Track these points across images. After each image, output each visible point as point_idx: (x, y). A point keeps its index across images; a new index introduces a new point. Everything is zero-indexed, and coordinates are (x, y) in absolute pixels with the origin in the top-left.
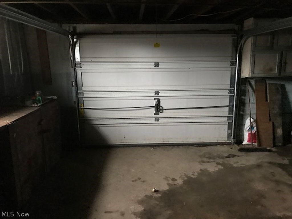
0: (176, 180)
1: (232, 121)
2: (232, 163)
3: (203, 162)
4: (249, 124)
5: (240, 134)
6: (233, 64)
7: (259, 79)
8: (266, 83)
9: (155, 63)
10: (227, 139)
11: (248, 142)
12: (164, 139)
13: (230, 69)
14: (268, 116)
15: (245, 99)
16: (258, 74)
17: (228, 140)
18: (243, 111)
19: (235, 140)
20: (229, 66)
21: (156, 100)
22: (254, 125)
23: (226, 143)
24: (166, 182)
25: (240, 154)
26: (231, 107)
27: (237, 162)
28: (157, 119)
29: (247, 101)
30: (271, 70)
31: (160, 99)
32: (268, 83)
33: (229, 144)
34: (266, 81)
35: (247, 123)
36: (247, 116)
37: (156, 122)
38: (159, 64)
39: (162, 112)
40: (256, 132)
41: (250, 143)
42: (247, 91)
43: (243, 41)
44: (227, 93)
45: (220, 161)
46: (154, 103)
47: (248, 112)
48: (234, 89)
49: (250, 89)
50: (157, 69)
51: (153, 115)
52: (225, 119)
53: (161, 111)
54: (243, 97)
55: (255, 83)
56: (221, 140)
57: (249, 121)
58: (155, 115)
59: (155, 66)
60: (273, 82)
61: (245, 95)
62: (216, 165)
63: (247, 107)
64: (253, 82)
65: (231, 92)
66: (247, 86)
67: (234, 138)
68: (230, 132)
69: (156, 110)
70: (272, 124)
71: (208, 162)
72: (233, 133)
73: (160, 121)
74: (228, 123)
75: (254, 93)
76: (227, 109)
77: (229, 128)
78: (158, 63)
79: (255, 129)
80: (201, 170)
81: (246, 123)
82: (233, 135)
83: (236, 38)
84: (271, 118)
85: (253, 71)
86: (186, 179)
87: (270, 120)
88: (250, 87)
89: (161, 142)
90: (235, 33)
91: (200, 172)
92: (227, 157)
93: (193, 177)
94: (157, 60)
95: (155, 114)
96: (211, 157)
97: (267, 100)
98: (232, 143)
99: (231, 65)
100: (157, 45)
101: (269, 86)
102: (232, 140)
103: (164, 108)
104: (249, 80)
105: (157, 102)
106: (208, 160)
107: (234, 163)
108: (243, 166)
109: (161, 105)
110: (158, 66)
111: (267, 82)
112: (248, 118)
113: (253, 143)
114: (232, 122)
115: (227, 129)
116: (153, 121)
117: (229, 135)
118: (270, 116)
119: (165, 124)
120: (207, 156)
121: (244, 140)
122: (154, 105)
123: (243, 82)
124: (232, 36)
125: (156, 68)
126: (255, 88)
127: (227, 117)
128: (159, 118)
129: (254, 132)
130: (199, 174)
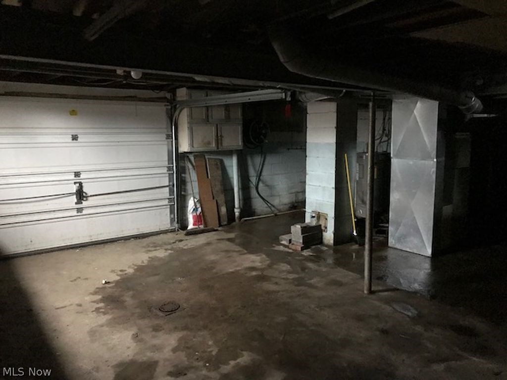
0: (125, 270)
1: (173, 203)
2: (181, 246)
3: (150, 251)
4: (193, 204)
5: (184, 217)
6: (169, 137)
7: (198, 154)
8: (205, 159)
9: (72, 135)
10: (170, 225)
11: (194, 225)
12: (91, 236)
13: (166, 143)
14: (211, 194)
15: (185, 177)
16: (198, 148)
17: (171, 227)
18: (185, 190)
19: (179, 225)
20: (165, 139)
21: (78, 185)
22: (198, 205)
23: (170, 231)
24: (115, 274)
25: (187, 237)
26: (171, 187)
27: (187, 245)
28: (80, 210)
29: (188, 180)
30: (209, 143)
31: (82, 182)
32: (208, 158)
33: (173, 231)
34: (204, 156)
35: (191, 204)
36: (189, 197)
37: (79, 214)
38: (78, 138)
39: (87, 200)
40: (200, 213)
41: (197, 227)
42: (187, 168)
43: (177, 113)
44: (165, 170)
45: (169, 247)
46: (74, 189)
47: (190, 191)
48: (172, 165)
49: (190, 166)
50: (75, 143)
51: (75, 205)
52: (166, 202)
53: (85, 199)
54: (183, 175)
55: (195, 158)
56: (163, 228)
57: (193, 202)
58: (77, 205)
59: (73, 140)
60: (212, 157)
61: (185, 173)
62: (164, 251)
63: (189, 187)
64: (192, 158)
65: (170, 169)
66: (186, 162)
67: (178, 223)
68: (172, 216)
69: (79, 198)
70: (215, 202)
71: (155, 250)
72: (176, 217)
73: (84, 212)
74: (170, 207)
75: (194, 169)
76: (167, 189)
77: (172, 212)
78: (77, 135)
79: (200, 210)
80: (149, 258)
81: (189, 205)
82: (176, 220)
83: (170, 107)
84: (214, 195)
85: (192, 145)
86: (136, 267)
87: (213, 199)
88: (189, 163)
89: (87, 240)
90: (168, 102)
91: (149, 259)
92: (174, 243)
93: (143, 264)
94: (74, 132)
95: (76, 203)
96: (156, 246)
97: (208, 177)
98: (176, 229)
99: (167, 139)
100: (73, 113)
101: (209, 161)
102: (176, 225)
103: (89, 195)
104: (188, 155)
105: (78, 187)
106: (155, 249)
107: (184, 246)
108: (192, 246)
109: (84, 191)
110: (77, 140)
111: (206, 157)
112: (190, 198)
113: (200, 226)
114: (174, 205)
115: (169, 214)
116: (75, 213)
117: (172, 221)
118: (213, 194)
119: (91, 216)
120: (151, 245)
121: (189, 224)
122: (75, 192)
123: (182, 157)
124: (165, 105)
125: (75, 141)
126: (194, 164)
127: (168, 199)
128: (82, 208)
129: (198, 213)
130: (149, 261)
